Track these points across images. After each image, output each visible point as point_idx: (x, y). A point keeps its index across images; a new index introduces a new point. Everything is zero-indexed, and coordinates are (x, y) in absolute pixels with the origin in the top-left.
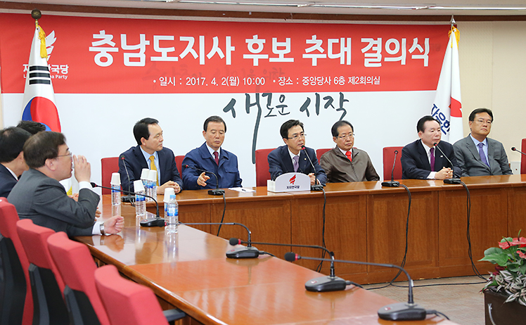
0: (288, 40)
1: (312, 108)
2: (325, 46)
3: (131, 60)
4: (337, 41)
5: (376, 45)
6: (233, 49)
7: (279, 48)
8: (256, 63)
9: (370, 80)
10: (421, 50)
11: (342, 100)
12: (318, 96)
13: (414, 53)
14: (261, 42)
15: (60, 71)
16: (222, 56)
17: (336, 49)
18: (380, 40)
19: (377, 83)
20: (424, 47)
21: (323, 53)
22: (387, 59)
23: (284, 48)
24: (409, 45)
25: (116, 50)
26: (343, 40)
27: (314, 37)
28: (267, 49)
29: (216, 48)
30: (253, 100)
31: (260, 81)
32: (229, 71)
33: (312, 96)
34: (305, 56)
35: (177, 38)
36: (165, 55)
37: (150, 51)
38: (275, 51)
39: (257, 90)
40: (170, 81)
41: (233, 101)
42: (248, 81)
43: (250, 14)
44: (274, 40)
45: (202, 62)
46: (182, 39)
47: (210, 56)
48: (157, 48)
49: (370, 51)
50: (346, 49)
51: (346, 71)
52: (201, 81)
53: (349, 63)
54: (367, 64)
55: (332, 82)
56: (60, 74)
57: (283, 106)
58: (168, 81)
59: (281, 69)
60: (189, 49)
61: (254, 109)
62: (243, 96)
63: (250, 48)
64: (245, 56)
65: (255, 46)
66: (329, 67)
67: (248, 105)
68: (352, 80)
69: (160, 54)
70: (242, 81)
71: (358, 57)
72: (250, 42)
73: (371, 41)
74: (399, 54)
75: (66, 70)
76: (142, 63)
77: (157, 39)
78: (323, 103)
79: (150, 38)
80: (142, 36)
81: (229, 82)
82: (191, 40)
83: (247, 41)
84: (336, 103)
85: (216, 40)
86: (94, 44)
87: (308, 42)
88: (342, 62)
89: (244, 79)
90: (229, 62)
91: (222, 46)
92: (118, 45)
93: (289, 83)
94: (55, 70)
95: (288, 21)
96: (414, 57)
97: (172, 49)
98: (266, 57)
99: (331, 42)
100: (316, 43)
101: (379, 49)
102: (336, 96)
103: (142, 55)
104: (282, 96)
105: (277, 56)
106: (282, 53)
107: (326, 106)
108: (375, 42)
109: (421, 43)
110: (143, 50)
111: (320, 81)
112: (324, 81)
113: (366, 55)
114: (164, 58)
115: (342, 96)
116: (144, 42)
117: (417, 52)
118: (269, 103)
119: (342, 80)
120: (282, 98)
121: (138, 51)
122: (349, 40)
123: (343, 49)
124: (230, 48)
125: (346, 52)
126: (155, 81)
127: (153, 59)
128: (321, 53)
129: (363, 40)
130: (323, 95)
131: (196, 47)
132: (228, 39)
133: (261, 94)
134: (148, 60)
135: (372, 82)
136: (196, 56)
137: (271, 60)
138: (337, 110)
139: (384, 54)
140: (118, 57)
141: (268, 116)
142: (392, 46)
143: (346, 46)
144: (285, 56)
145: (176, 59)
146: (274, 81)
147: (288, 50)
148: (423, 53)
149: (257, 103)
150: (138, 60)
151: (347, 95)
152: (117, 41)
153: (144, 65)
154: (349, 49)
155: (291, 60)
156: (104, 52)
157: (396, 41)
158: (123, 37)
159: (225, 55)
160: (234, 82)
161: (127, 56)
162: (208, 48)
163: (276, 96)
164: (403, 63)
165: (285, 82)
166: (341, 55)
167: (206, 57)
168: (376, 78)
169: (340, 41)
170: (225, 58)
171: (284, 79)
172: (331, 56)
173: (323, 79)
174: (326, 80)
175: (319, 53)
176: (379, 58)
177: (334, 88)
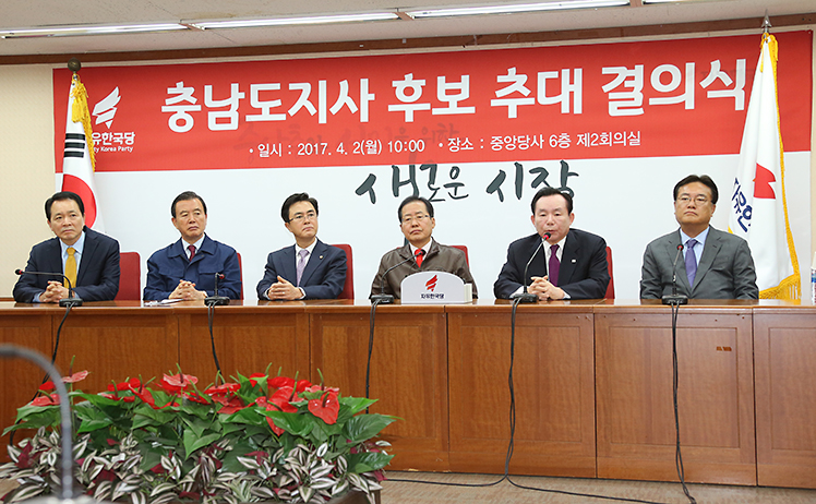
0: (465, 79)
1: (508, 186)
2: (531, 84)
3: (219, 121)
4: (554, 75)
5: (632, 78)
6: (372, 97)
7: (448, 92)
8: (409, 118)
9: (621, 139)
10: (727, 81)
11: (565, 173)
12: (519, 169)
13: (711, 87)
14: (418, 85)
15: (124, 140)
16: (353, 109)
17: (554, 87)
18: (639, 69)
19: (636, 142)
20: (732, 74)
21: (528, 96)
22: (653, 101)
23: (458, 92)
24: (702, 73)
25: (198, 108)
26: (566, 73)
27: (512, 71)
28: (429, 94)
29: (344, 98)
30: (404, 175)
31: (417, 146)
32: (365, 132)
33: (509, 168)
34: (494, 103)
35: (285, 87)
36: (266, 112)
37: (245, 107)
38: (442, 97)
39: (411, 159)
40: (274, 150)
41: (372, 179)
42: (396, 146)
43: (404, 42)
44: (441, 80)
45: (323, 119)
46: (292, 87)
47: (335, 110)
48: (255, 103)
49: (621, 88)
50: (572, 88)
51: (572, 124)
52: (321, 148)
53: (578, 110)
54: (613, 110)
55: (546, 143)
56: (124, 145)
57: (456, 185)
58: (271, 150)
59: (453, 125)
60: (303, 101)
61: (406, 190)
62: (389, 170)
63: (400, 95)
64: (392, 108)
65: (409, 91)
66: (539, 119)
67: (397, 185)
68: (584, 140)
69: (259, 111)
70: (386, 147)
71: (595, 99)
72: (399, 86)
73: (622, 72)
74: (681, 90)
75: (131, 139)
76: (234, 125)
77: (255, 88)
78: (528, 178)
79: (245, 89)
80: (235, 87)
81: (365, 149)
82: (306, 88)
83: (395, 84)
84: (554, 179)
85: (344, 85)
86: (168, 101)
87: (501, 79)
88: (565, 109)
89: (390, 143)
90: (364, 118)
91: (355, 94)
92: (201, 101)
93: (467, 148)
94: (118, 140)
95: (468, 48)
96: (711, 94)
97: (278, 103)
98: (427, 106)
99: (542, 77)
100: (515, 79)
101: (638, 84)
102: (553, 167)
103: (233, 115)
104: (454, 168)
105: (446, 105)
106: (453, 100)
107: (535, 184)
108: (631, 73)
109: (730, 69)
110: (235, 106)
111: (524, 143)
112: (531, 142)
113: (611, 96)
114: (266, 116)
115: (565, 167)
116: (236, 94)
117: (718, 84)
118: (432, 180)
119: (564, 140)
120: (454, 172)
121: (228, 108)
122: (578, 72)
123: (566, 87)
124: (366, 97)
125: (572, 93)
126: (251, 151)
127: (250, 118)
128: (524, 97)
129: (605, 71)
130: (527, 165)
131: (314, 98)
132: (364, 83)
133: (417, 167)
134: (242, 120)
135: (625, 142)
136: (312, 111)
137: (436, 111)
139: (648, 91)
140: (200, 117)
142: (666, 78)
143: (572, 82)
144: (460, 104)
145: (283, 117)
146: (441, 145)
147: (465, 95)
148: (732, 87)
149: (412, 179)
150: (228, 120)
151: (573, 165)
152: (199, 95)
153: (236, 128)
154: (578, 88)
155: (471, 110)
156: (181, 112)
157: (673, 70)
158: (208, 89)
159: (358, 106)
160: (373, 148)
161: (212, 116)
162: (333, 97)
163: (444, 170)
164: (690, 105)
165: (460, 146)
166: (563, 98)
167: (328, 112)
168: (632, 134)
169: (560, 75)
170: (358, 112)
171: (459, 142)
172: (543, 100)
173: (528, 139)
174: (535, 141)
175: (521, 96)
176: (639, 101)
177: (549, 154)
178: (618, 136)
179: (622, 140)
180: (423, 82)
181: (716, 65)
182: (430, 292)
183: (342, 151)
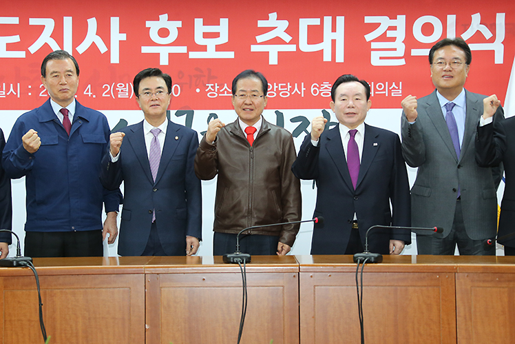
0: (224, 22)
2: (293, 31)
4: (316, 22)
5: (394, 28)
6: (123, 37)
7: (206, 35)
8: (164, 61)
10: (488, 34)
12: (280, 117)
13: (472, 40)
14: (174, 27)
16: (103, 48)
17: (315, 35)
18: (401, 20)
19: (398, 93)
20: (492, 28)
21: (290, 43)
22: (415, 52)
23: (216, 35)
24: (462, 26)
26: (328, 20)
27: (273, 16)
28: (186, 36)
29: (92, 37)
32: (116, 75)
33: (270, 116)
34: (254, 48)
35: (24, 21)
36: (3, 49)
38: (199, 40)
40: (12, 90)
41: (123, 124)
44: (198, 22)
46: (33, 21)
47: (82, 49)
49: (383, 38)
50: (334, 36)
53: (340, 58)
54: (375, 60)
55: (308, 91)
58: (8, 90)
59: (210, 69)
60: (45, 38)
63: (154, 35)
64: (145, 50)
65: (164, 33)
71: (357, 48)
73: (385, 21)
81: (116, 92)
82: (49, 24)
83: (148, 24)
85: (92, 23)
87: (261, 24)
88: (327, 57)
90: (115, 58)
91: (104, 32)
93: (226, 94)
96: (473, 47)
97: (16, 39)
98: (183, 49)
99: (304, 23)
100: (276, 25)
101: (400, 34)
104: (211, 115)
105: (204, 48)
106: (211, 43)
107: (296, 134)
108: (393, 23)
109: (490, 23)
111: (285, 90)
112: (292, 90)
113: (374, 45)
114: (3, 53)
117: (478, 37)
119: (326, 89)
122: (340, 20)
123: (328, 35)
124: (117, 36)
125: (334, 42)
128: (285, 43)
129: (368, 20)
130: (289, 114)
131: (58, 35)
132: (115, 22)
133: (173, 112)
135: (386, 92)
137: (193, 55)
139: (410, 42)
142: (428, 29)
143: (334, 30)
144: (219, 48)
145: (22, 54)
146: (198, 90)
147: (224, 39)
148: (492, 40)
154: (340, 36)
155: (230, 55)
157: (435, 21)
159: (108, 45)
160: (124, 92)
162: (79, 36)
163: (201, 116)
165: (218, 93)
166: (325, 46)
167: (75, 52)
168: (394, 85)
169: (322, 22)
170: (108, 53)
171: (217, 87)
172: (305, 47)
173: (289, 87)
174: (296, 89)
175: (283, 42)
176: (401, 51)
177: (310, 103)
178: (380, 86)
179: (384, 90)
180: (179, 24)
181: (476, 18)
183: (90, 94)
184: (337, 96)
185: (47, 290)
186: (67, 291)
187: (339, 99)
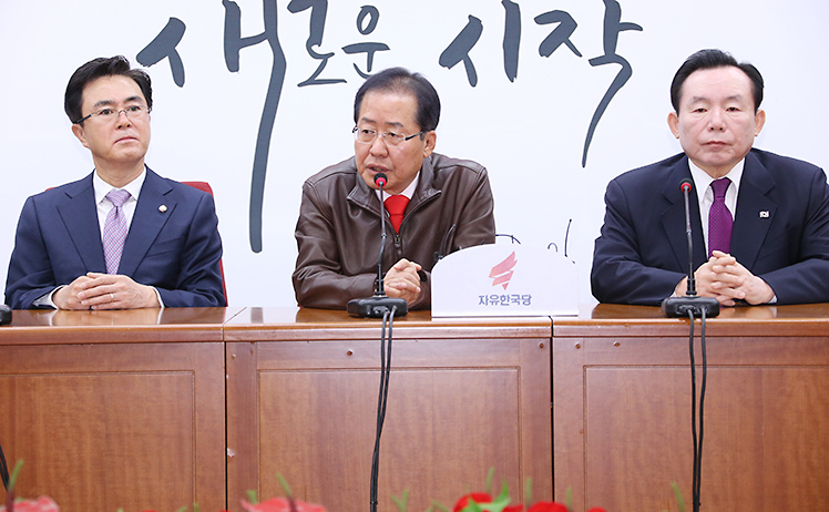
1: (487, 51)
11: (614, 25)
12: (513, 14)
30: (252, 24)
33: (490, 11)
41: (175, 29)
57: (371, 49)
61: (257, 59)
67: (234, 44)
78: (532, 35)
84: (589, 36)
102: (587, 12)
104: (365, 10)
107: (547, 49)
115: (613, 10)
118: (316, 35)
120: (368, 18)
138: (594, 62)
141: (312, 81)
149: (270, 34)
151: (631, 6)
163: (342, 13)
182: (499, 290)
184: (685, 102)
185: (17, 377)
186: (60, 377)
187: (689, 108)
